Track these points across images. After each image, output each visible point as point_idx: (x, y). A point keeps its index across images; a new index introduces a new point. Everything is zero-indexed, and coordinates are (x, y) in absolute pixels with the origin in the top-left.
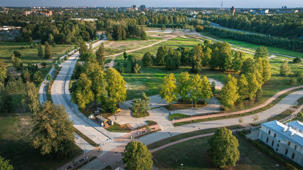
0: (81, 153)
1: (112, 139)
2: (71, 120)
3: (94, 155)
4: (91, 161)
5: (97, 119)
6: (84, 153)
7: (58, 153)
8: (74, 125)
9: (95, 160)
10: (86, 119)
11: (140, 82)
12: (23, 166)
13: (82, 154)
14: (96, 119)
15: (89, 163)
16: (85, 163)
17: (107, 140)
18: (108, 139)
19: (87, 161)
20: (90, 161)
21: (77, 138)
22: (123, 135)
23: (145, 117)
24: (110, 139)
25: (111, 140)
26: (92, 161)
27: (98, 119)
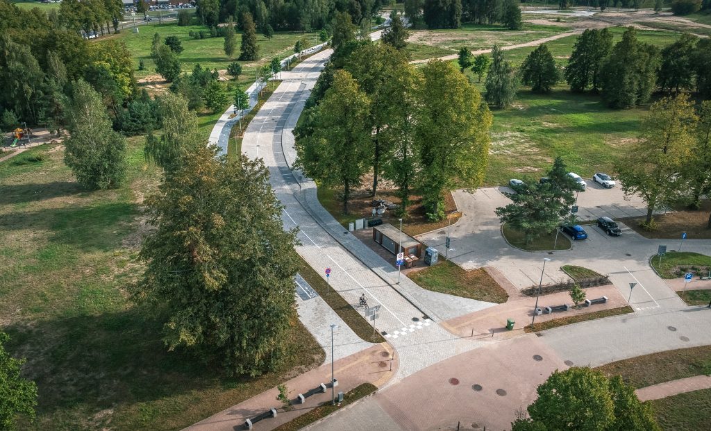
0: (313, 359)
1: (435, 318)
2: (286, 228)
3: (364, 378)
4: (349, 403)
5: (378, 236)
6: (328, 361)
7: (228, 351)
8: (298, 249)
9: (367, 402)
10: (341, 233)
11: (518, 134)
12: (103, 375)
13: (320, 365)
14: (374, 237)
15: (343, 410)
16: (329, 407)
17: (415, 319)
18: (420, 315)
19: (337, 401)
20: (349, 399)
21: (304, 297)
22: (476, 310)
23: (553, 249)
24: (426, 317)
25: (428, 320)
26: (355, 403)
27: (382, 235)
